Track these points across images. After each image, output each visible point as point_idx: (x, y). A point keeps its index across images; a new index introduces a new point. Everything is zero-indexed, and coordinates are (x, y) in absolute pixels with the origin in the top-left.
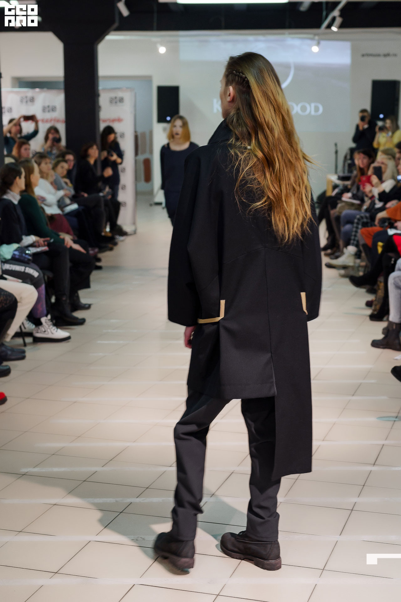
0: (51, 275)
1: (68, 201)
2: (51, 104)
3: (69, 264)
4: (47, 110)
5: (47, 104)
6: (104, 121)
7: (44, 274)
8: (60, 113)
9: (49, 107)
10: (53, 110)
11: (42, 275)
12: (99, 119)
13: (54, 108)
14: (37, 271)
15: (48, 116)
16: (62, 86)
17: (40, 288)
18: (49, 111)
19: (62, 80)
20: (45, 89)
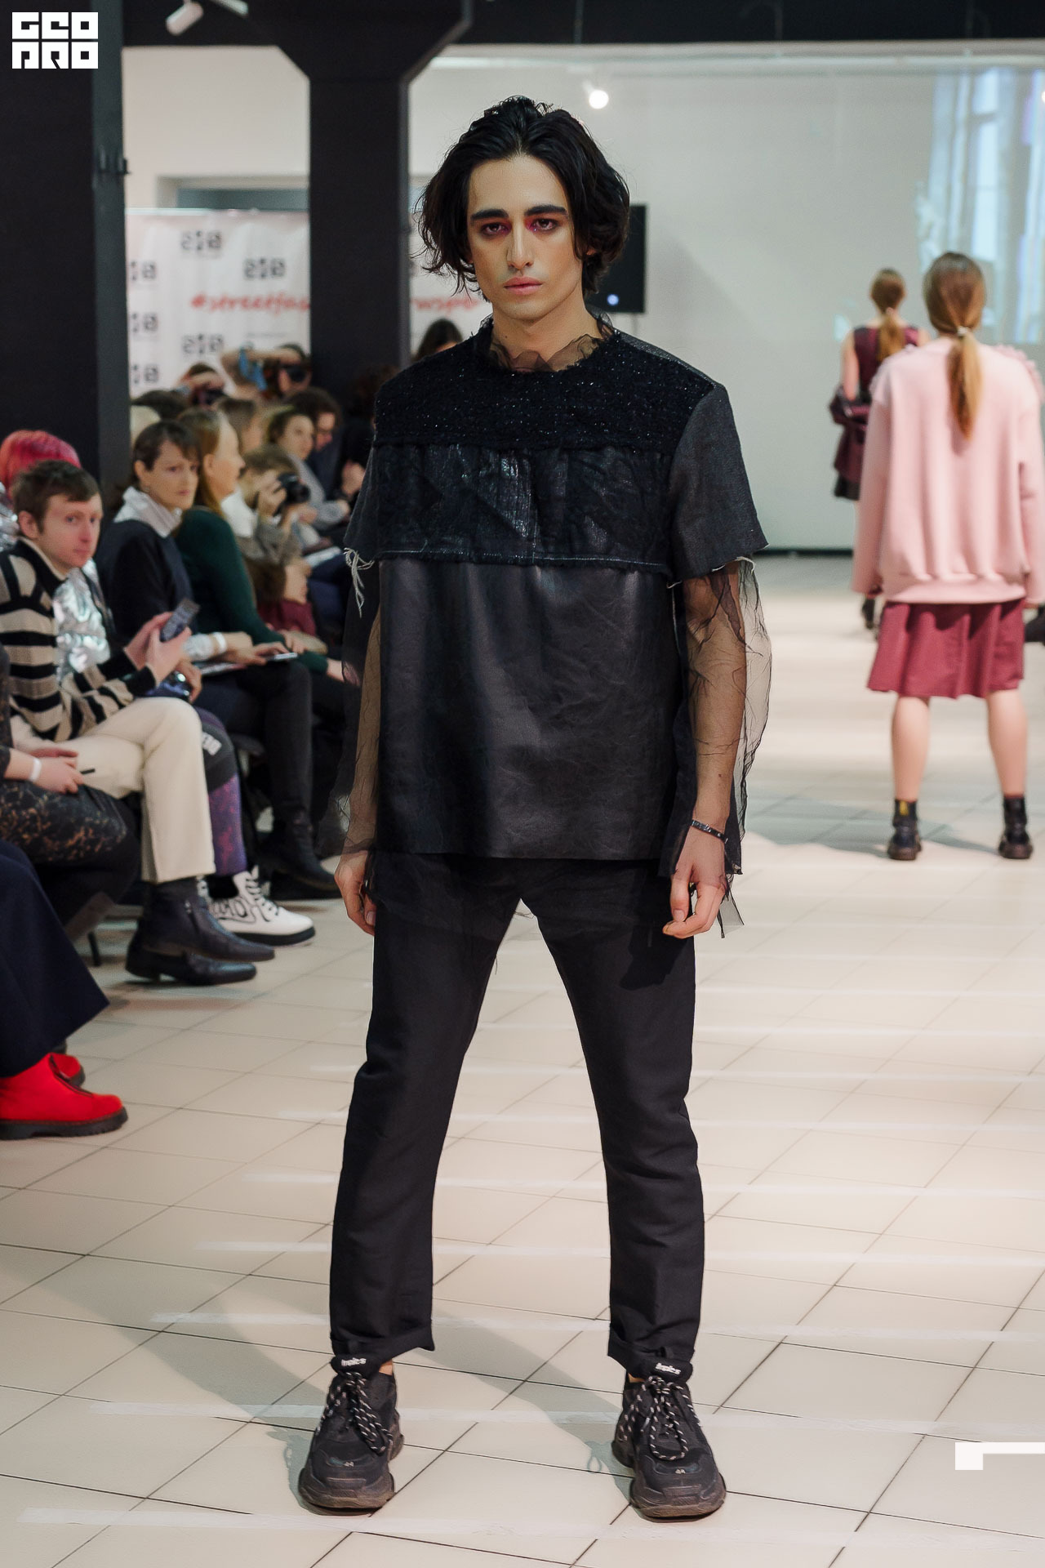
0: (257, 749)
1: (311, 537)
2: (270, 255)
3: (310, 719)
4: (257, 272)
5: (256, 256)
6: (425, 305)
7: (237, 748)
8: (297, 281)
9: (262, 261)
10: (274, 272)
11: (231, 748)
12: (408, 301)
13: (278, 265)
14: (216, 737)
15: (261, 288)
16: (303, 202)
17: (226, 788)
18: (263, 276)
19: (304, 185)
20: (254, 212)
